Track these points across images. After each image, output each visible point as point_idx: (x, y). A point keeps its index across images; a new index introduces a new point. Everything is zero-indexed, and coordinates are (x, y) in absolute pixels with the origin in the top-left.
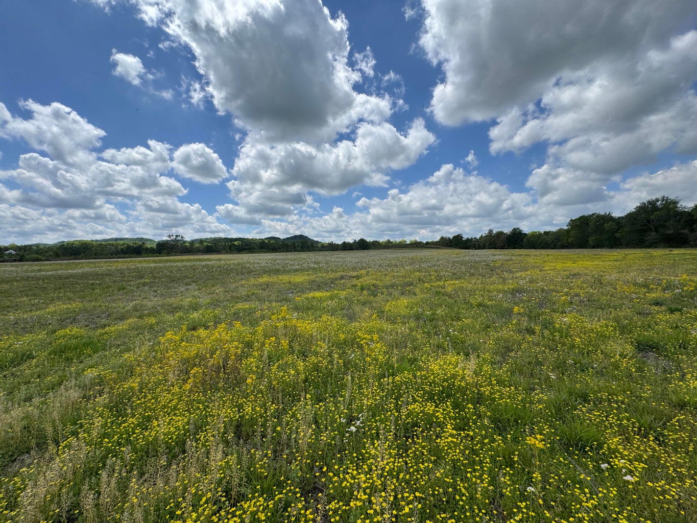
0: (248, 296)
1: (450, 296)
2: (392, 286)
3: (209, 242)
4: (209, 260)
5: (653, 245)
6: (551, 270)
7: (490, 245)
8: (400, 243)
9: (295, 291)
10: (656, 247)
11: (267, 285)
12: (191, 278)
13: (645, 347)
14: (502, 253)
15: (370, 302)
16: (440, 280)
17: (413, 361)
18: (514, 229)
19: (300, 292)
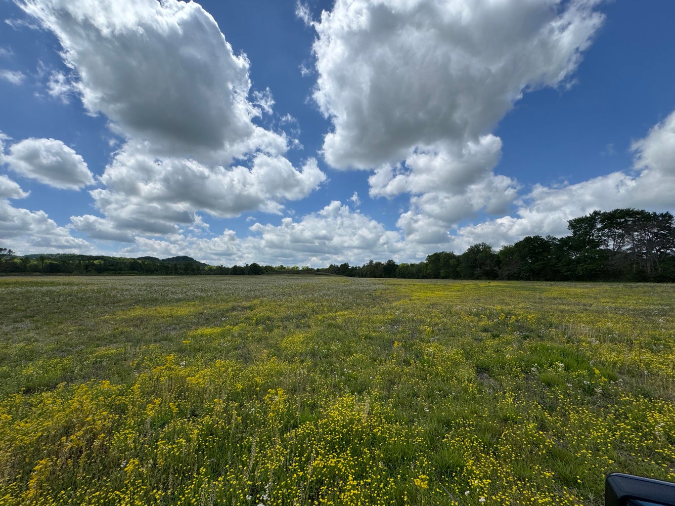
0: (115, 337)
1: (340, 328)
2: (287, 318)
3: (54, 260)
4: (52, 284)
5: (478, 278)
6: (417, 299)
7: (371, 273)
8: (293, 269)
9: (178, 327)
10: (480, 279)
11: (141, 320)
12: (23, 311)
13: (482, 370)
14: (380, 282)
15: (266, 339)
16: (330, 311)
17: (313, 407)
18: (389, 261)
19: (185, 327)
